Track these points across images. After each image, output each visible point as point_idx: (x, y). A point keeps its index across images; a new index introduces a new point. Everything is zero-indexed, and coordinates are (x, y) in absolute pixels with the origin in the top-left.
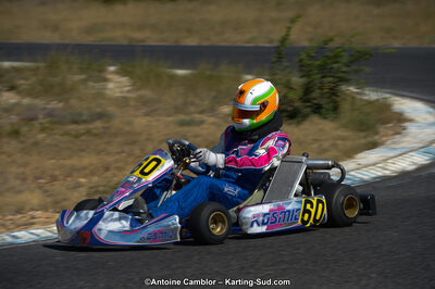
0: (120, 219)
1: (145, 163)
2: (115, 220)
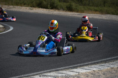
0: (43, 49)
1: (41, 37)
2: (42, 50)
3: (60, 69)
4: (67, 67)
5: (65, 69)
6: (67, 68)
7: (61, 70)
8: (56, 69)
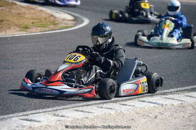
3: (168, 91)
4: (181, 89)
5: (177, 91)
6: (180, 91)
7: (171, 93)
8: (162, 91)
